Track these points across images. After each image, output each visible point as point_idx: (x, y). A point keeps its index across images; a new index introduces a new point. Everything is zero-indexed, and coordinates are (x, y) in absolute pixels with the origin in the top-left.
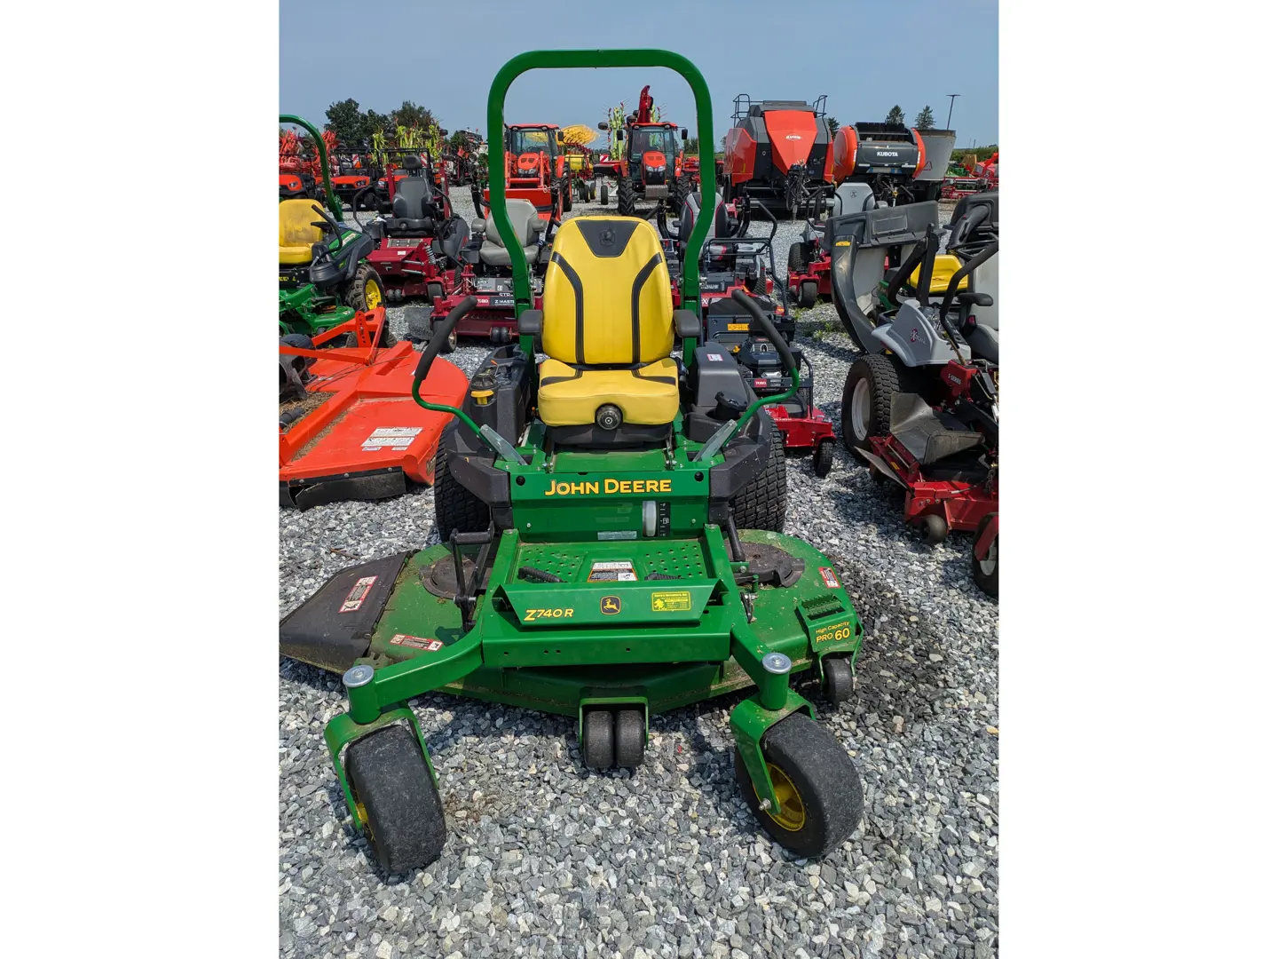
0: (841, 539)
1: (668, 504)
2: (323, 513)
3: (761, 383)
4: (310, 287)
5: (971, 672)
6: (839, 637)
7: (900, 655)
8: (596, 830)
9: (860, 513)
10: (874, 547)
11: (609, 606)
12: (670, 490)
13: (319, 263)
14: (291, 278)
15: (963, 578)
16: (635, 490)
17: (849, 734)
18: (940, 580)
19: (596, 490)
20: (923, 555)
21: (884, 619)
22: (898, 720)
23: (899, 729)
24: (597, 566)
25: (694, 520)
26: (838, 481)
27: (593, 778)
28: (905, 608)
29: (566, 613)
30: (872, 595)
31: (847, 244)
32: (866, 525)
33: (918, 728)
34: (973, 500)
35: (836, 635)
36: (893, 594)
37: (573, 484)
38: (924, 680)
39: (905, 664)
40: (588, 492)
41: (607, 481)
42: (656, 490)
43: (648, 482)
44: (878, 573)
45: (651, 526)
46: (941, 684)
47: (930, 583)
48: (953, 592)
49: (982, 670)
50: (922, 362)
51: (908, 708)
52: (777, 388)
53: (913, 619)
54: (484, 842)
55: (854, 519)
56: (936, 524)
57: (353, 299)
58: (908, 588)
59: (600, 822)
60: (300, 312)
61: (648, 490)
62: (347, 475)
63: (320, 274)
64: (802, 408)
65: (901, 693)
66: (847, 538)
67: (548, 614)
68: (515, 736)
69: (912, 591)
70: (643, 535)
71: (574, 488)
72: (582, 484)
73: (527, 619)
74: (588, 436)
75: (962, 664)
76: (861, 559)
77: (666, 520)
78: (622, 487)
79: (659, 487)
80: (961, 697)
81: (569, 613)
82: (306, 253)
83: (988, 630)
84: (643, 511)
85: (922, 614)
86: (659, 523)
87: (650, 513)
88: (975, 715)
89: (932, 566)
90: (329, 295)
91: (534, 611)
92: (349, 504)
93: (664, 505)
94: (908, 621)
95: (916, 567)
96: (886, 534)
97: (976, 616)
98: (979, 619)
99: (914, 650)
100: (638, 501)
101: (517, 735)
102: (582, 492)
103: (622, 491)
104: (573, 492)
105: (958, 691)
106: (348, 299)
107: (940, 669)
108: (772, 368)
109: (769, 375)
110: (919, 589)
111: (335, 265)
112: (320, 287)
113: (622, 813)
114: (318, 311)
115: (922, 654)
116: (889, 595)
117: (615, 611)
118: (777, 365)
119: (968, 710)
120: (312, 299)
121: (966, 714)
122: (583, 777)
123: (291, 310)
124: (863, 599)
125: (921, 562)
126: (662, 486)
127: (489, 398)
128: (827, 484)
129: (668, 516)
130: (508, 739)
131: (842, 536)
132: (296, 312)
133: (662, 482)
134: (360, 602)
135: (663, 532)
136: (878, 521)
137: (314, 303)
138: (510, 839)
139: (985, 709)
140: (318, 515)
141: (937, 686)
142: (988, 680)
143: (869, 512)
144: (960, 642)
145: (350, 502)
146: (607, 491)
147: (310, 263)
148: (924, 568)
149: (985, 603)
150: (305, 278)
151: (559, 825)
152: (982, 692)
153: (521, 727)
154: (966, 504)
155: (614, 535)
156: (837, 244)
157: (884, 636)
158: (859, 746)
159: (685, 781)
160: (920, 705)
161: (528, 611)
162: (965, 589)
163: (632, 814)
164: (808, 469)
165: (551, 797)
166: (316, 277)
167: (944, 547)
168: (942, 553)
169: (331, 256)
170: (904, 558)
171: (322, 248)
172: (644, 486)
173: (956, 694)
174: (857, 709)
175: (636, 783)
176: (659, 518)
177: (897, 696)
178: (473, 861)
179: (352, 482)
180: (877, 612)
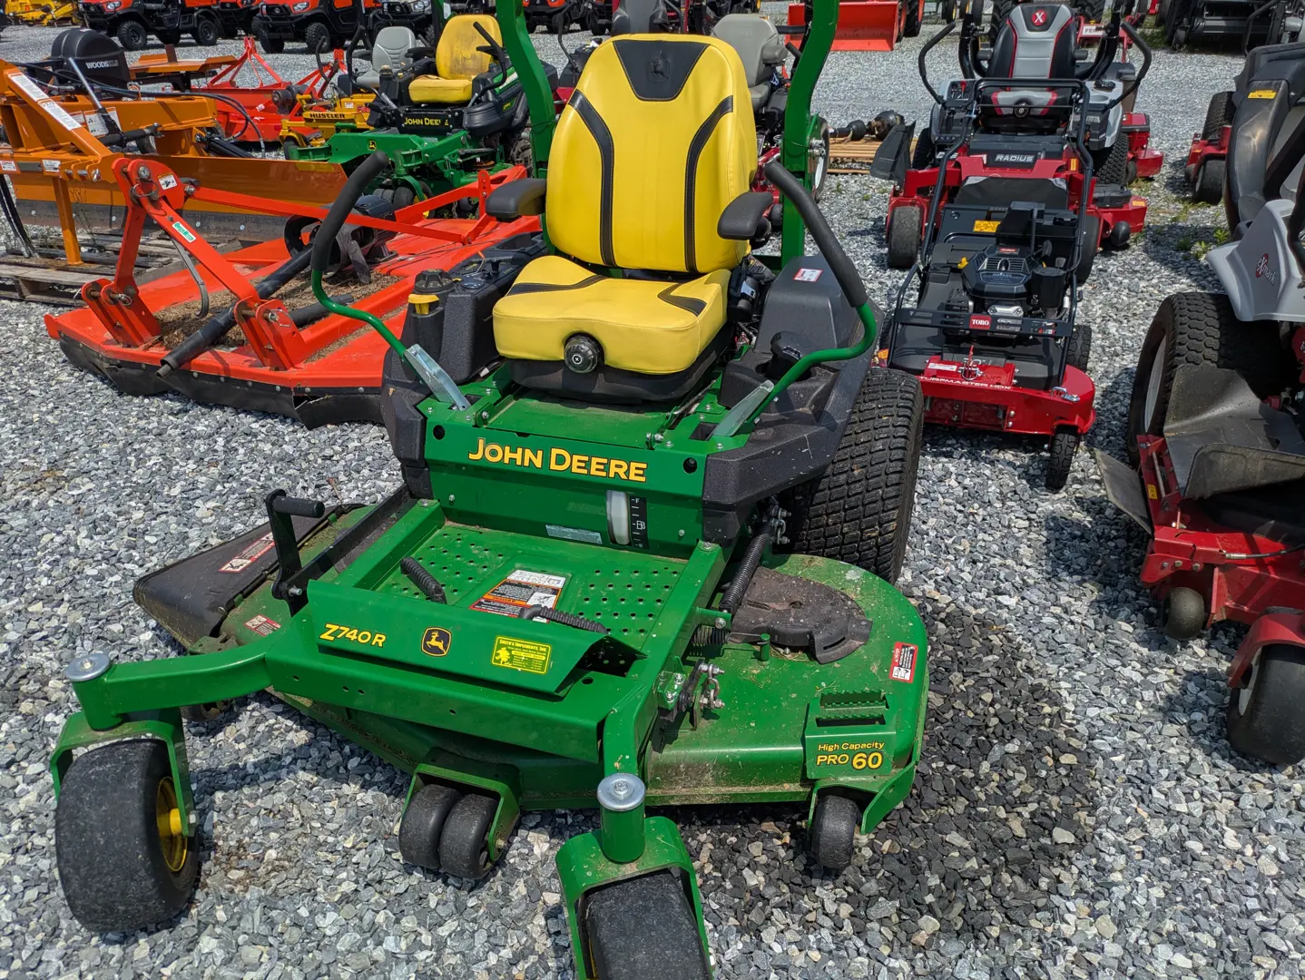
0: (1023, 598)
1: (643, 501)
2: (331, 435)
3: (982, 322)
4: (461, 135)
5: (1116, 877)
6: (860, 764)
7: (1002, 813)
8: (378, 954)
9: (1082, 561)
10: (1072, 622)
11: (433, 642)
12: (643, 479)
13: (478, 101)
14: (443, 122)
15: (1206, 709)
16: (593, 472)
17: (828, 923)
18: (1161, 703)
19: (538, 463)
20: (1155, 654)
21: (1012, 747)
22: (929, 924)
23: (921, 938)
24: (517, 576)
25: (682, 532)
26: (1079, 501)
27: (417, 875)
28: (1063, 737)
29: (376, 640)
30: (1016, 703)
31: (1270, 95)
32: (1080, 583)
33: (954, 947)
34: (1273, 576)
35: (856, 761)
36: (1056, 709)
37: (507, 449)
38: (1017, 869)
39: (1001, 832)
40: (526, 463)
41: (555, 452)
42: (624, 477)
43: (613, 463)
44: (1052, 668)
45: (621, 528)
46: (1044, 883)
47: (1138, 704)
48: (1171, 729)
49: (1141, 880)
50: (1263, 315)
51: (959, 907)
52: (1014, 333)
53: (1067, 759)
54: (233, 923)
55: (1068, 567)
56: (1188, 605)
57: (519, 153)
58: (1091, 704)
59: (390, 943)
60: (441, 168)
61: (612, 475)
62: (361, 389)
63: (478, 119)
64: (1050, 370)
65: (964, 879)
66: (1035, 599)
67: (352, 635)
68: (362, 787)
69: (1092, 712)
70: (610, 540)
71: (508, 455)
72: (520, 450)
73: (325, 636)
74: (556, 379)
75: (1108, 859)
76: (1037, 639)
77: (641, 525)
78: (574, 464)
79: (627, 473)
80: (1068, 917)
81: (380, 640)
82: (465, 89)
83: (1198, 812)
84: (608, 503)
85: (1086, 757)
86: (632, 528)
87: (618, 509)
88: (1075, 956)
89: (1163, 675)
90: (487, 147)
91: (335, 628)
92: (366, 428)
93: (637, 501)
94: (1056, 760)
95: (1132, 673)
96: (1108, 606)
97: (1188, 781)
98: (1193, 788)
99: (1033, 814)
100: (600, 489)
101: (365, 786)
102: (519, 463)
103: (574, 469)
104: (506, 461)
105: (1070, 904)
106: (513, 153)
107: (1062, 857)
108: (1007, 299)
109: (1000, 310)
110: (1108, 710)
111: (498, 107)
112: (476, 135)
113: (426, 938)
114: (468, 166)
115: (1041, 823)
116: (1047, 709)
117: (441, 652)
118: (1018, 295)
119: (1068, 942)
120: (461, 152)
121: (1057, 951)
122: (408, 870)
123: (431, 163)
124: (997, 706)
125: (1146, 663)
126: (633, 471)
127: (432, 306)
128: (1054, 504)
129: (643, 518)
130: (350, 789)
131: (1026, 593)
132: (436, 167)
133: (633, 465)
134: (249, 562)
135: (639, 542)
136: (1107, 580)
137: (462, 157)
138: (264, 929)
139: (1101, 950)
140: (323, 437)
141: (1036, 885)
142: (1140, 901)
143: (1099, 562)
144: (1129, 820)
145: (369, 425)
146: (553, 466)
147: (468, 102)
148: (1145, 676)
149: (1220, 762)
150: (458, 122)
151: (335, 929)
152: (1113, 919)
153: (378, 777)
154: (1258, 581)
155: (570, 532)
156: (1251, 95)
157: (996, 777)
158: (833, 947)
159: (540, 920)
160: (985, 909)
161: (328, 626)
162: (1196, 729)
163: (440, 945)
164: (1038, 472)
165: (347, 887)
166: (470, 121)
167: (1208, 647)
168: (1198, 656)
169: (494, 93)
170: (1118, 652)
171: (484, 81)
172: (607, 467)
173: (1062, 907)
174: (868, 885)
175: (472, 902)
176: (632, 520)
177: (954, 881)
178: (207, 943)
179: (367, 399)
180: (1007, 734)
